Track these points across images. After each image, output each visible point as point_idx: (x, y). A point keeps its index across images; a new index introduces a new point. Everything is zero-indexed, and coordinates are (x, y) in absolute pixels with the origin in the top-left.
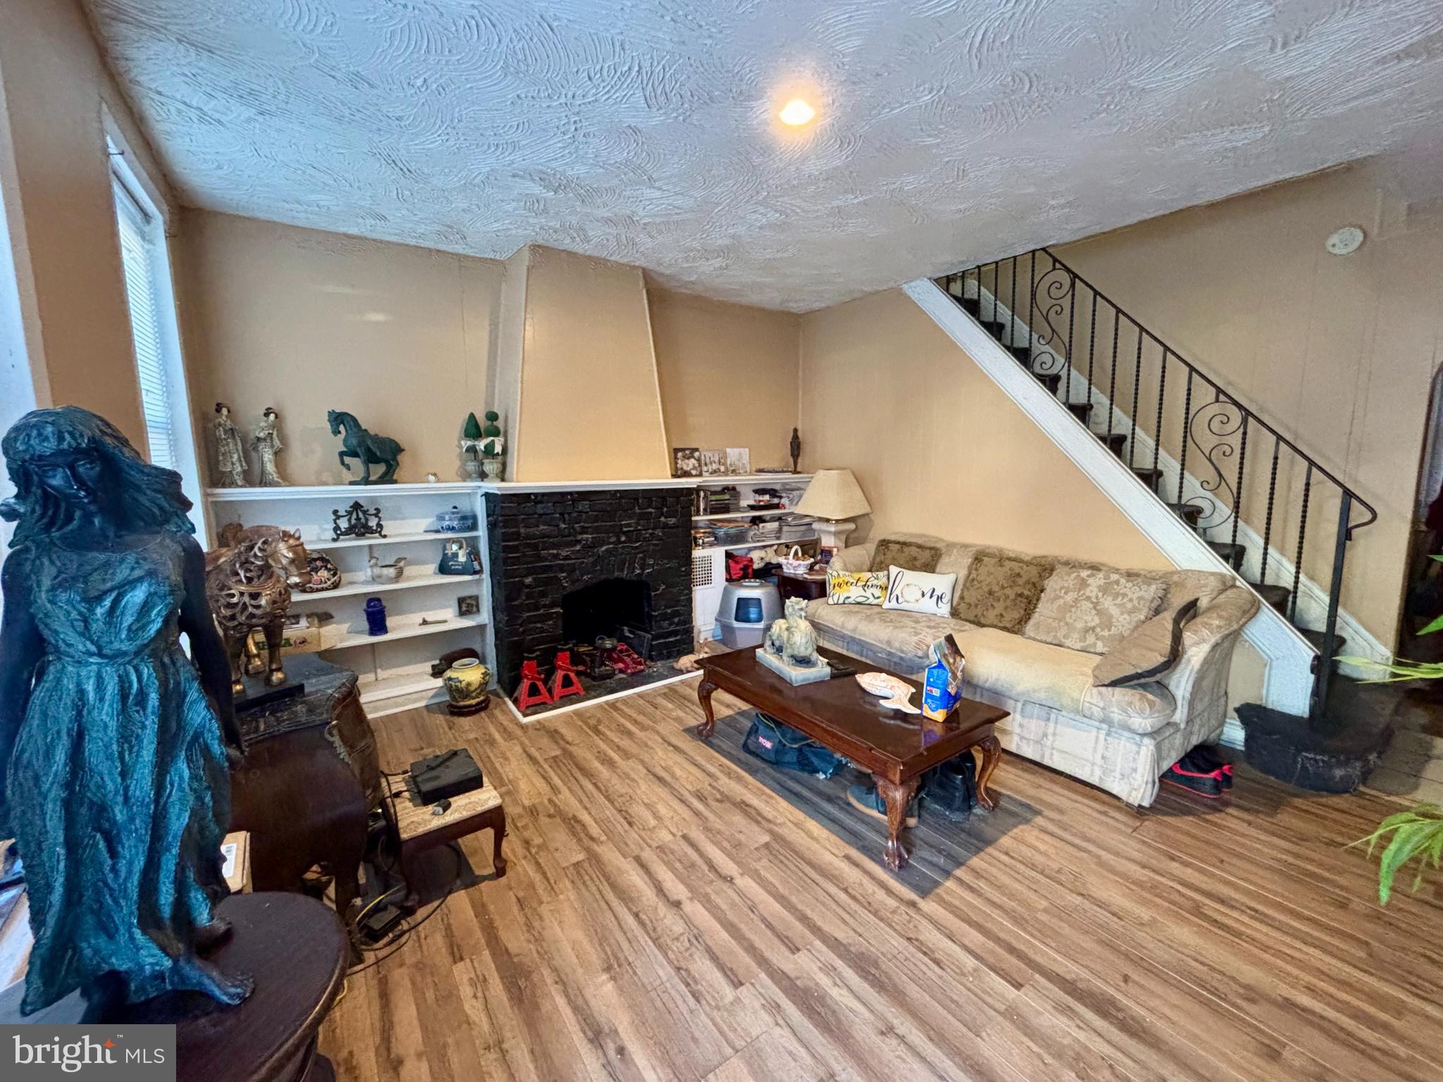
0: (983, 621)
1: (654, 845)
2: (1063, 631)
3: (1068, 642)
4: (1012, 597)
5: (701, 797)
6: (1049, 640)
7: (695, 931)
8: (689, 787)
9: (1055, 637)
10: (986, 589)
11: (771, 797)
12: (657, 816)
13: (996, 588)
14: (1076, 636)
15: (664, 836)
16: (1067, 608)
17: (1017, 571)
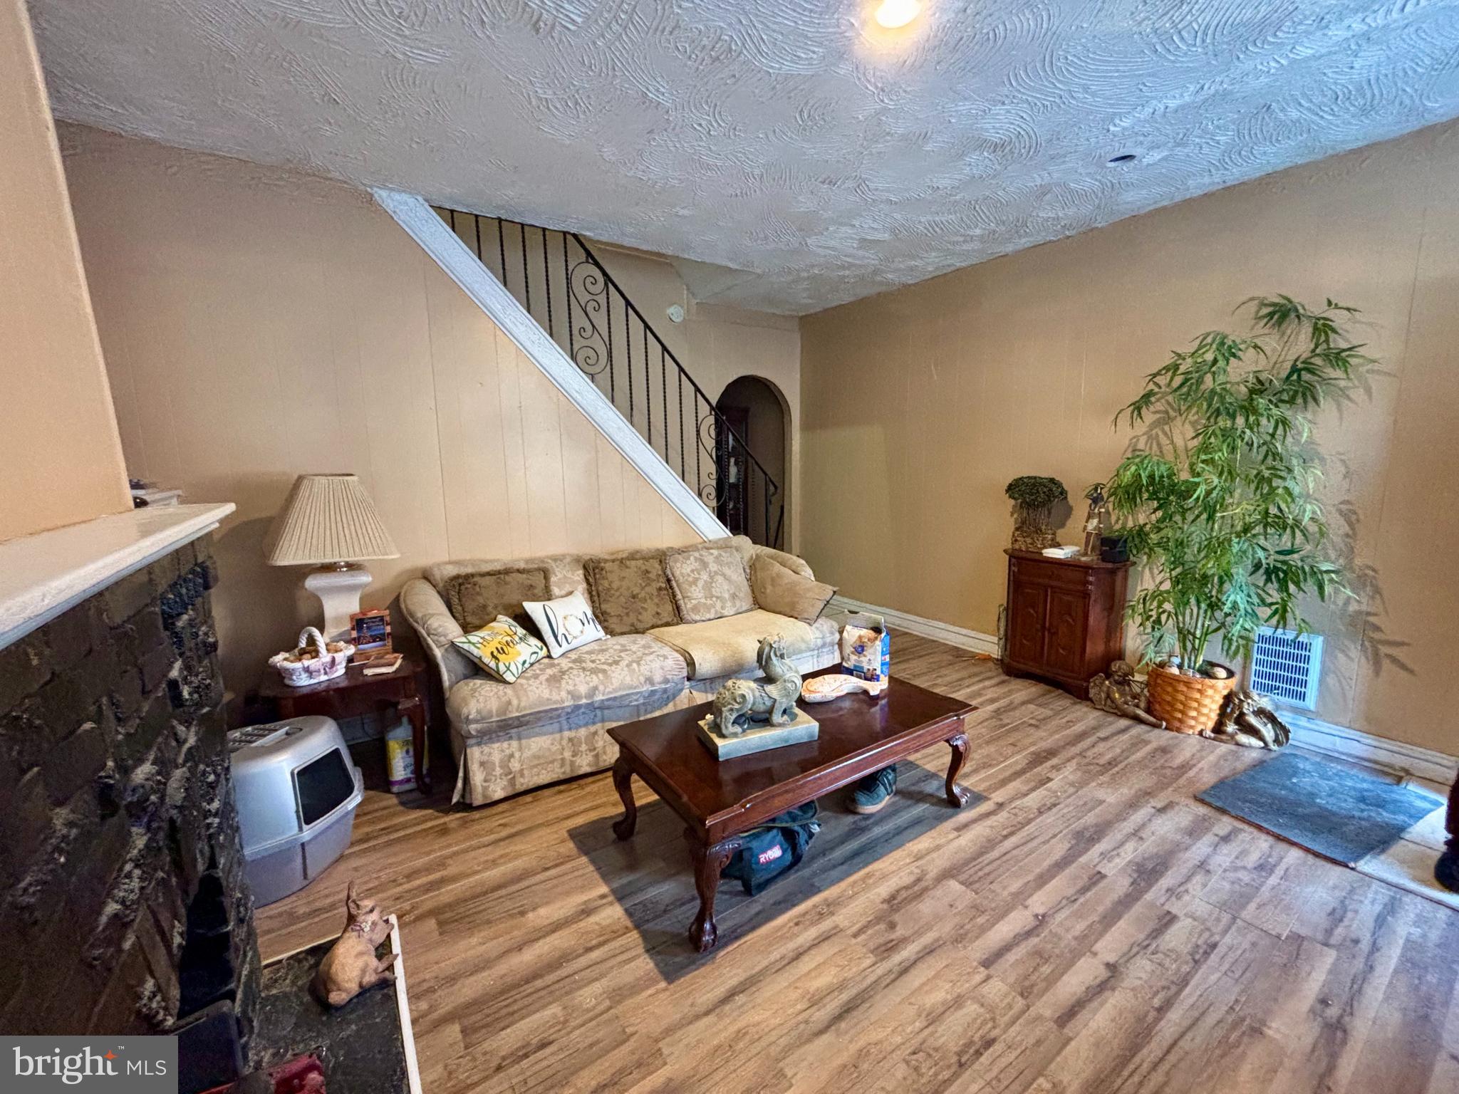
0: (640, 626)
1: (1020, 1002)
2: (719, 604)
3: (725, 612)
4: (655, 593)
5: (888, 949)
6: (712, 617)
7: (1135, 950)
8: (868, 962)
9: (716, 612)
10: (627, 594)
11: (868, 876)
12: (958, 1002)
13: (636, 591)
14: (729, 604)
15: (996, 989)
16: (708, 586)
17: (644, 568)
